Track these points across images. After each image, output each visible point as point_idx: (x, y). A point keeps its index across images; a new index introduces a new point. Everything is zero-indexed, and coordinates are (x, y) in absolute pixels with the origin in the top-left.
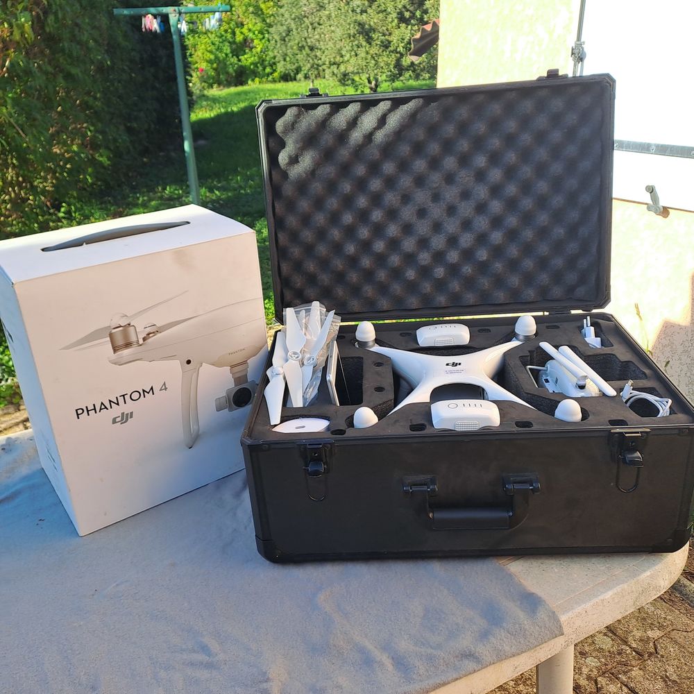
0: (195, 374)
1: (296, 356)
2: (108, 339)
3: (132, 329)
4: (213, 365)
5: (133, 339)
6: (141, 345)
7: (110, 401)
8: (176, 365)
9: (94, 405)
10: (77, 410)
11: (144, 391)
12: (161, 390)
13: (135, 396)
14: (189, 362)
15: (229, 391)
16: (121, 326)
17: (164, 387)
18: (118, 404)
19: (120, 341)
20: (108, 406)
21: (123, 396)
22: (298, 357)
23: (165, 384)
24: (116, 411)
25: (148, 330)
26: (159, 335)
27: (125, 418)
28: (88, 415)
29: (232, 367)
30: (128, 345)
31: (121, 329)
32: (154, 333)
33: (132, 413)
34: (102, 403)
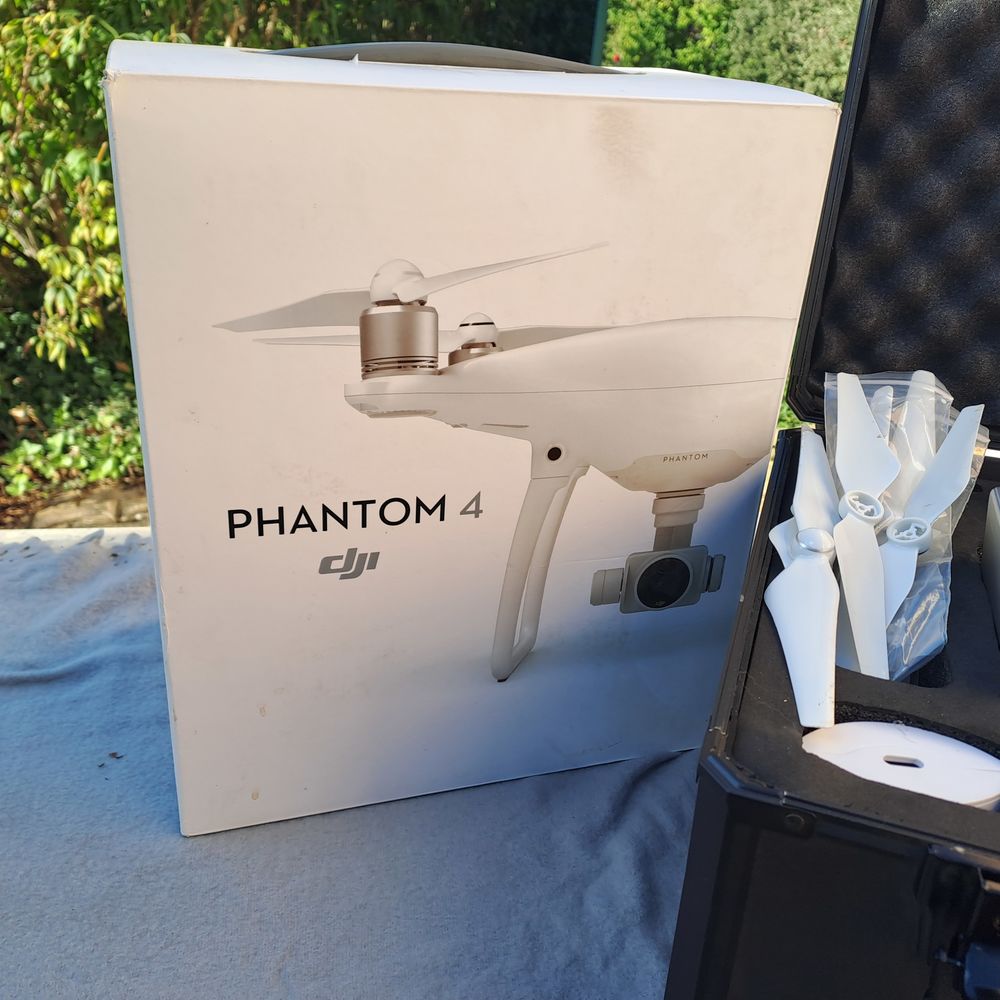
0: (560, 494)
1: (868, 508)
2: (356, 330)
3: (425, 319)
4: (615, 477)
5: (425, 349)
6: (440, 373)
7: (326, 510)
8: (519, 453)
9: (281, 510)
10: (231, 513)
11: (419, 503)
12: (464, 512)
13: (395, 512)
14: (554, 454)
15: (634, 559)
16: (396, 302)
17: (474, 508)
18: (344, 523)
19: (387, 348)
20: (318, 522)
21: (364, 504)
22: (871, 513)
23: (477, 498)
24: (336, 541)
25: (471, 334)
26: (495, 357)
27: (357, 564)
28: (261, 533)
29: (662, 496)
30: (406, 363)
31: (397, 309)
32: (482, 345)
33: (375, 556)
34: (303, 511)
